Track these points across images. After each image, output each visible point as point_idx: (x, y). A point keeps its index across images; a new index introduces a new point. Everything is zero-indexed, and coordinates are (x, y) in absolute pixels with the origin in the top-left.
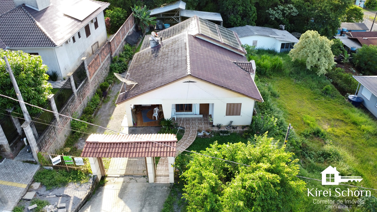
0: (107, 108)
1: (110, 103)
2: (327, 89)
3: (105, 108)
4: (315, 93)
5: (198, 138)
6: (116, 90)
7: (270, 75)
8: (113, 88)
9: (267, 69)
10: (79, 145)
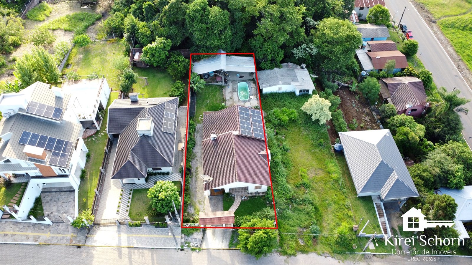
0: (194, 182)
1: (194, 177)
2: (321, 142)
3: (193, 182)
4: (313, 145)
5: (242, 201)
6: (194, 165)
7: (288, 126)
8: (192, 164)
9: (285, 123)
10: (189, 210)
